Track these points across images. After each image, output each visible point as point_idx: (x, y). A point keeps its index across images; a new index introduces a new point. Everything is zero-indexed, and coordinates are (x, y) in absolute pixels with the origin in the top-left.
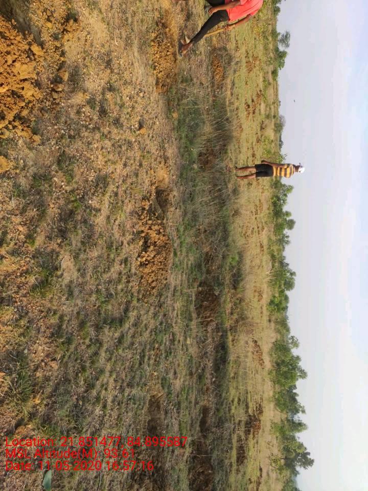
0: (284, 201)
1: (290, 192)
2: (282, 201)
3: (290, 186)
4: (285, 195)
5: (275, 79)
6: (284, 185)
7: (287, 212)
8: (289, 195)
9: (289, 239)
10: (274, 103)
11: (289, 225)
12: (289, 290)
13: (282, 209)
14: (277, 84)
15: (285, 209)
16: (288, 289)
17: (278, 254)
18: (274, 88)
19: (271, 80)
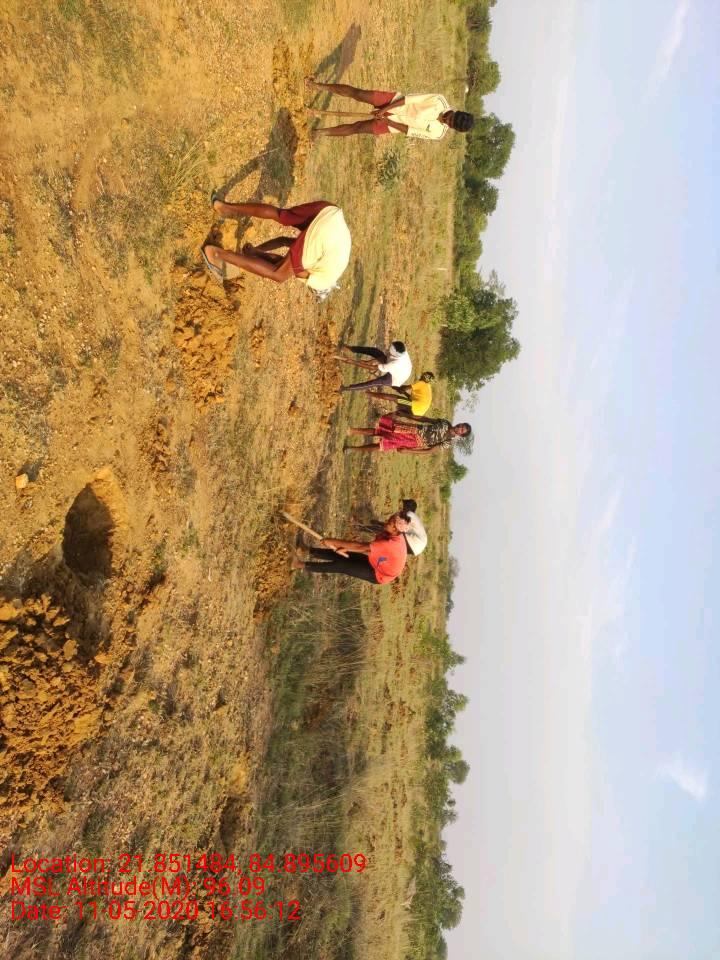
0: (449, 724)
1: (462, 710)
2: (445, 725)
3: (462, 696)
4: (452, 713)
5: (444, 501)
6: (451, 693)
7: (453, 748)
8: (459, 715)
9: (456, 808)
10: (440, 539)
11: (457, 773)
12: (448, 927)
13: (444, 741)
14: (447, 507)
15: (451, 741)
16: (446, 925)
17: (431, 839)
18: (442, 514)
19: (439, 503)
